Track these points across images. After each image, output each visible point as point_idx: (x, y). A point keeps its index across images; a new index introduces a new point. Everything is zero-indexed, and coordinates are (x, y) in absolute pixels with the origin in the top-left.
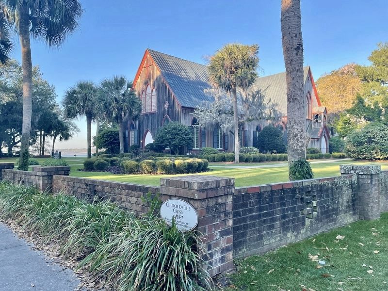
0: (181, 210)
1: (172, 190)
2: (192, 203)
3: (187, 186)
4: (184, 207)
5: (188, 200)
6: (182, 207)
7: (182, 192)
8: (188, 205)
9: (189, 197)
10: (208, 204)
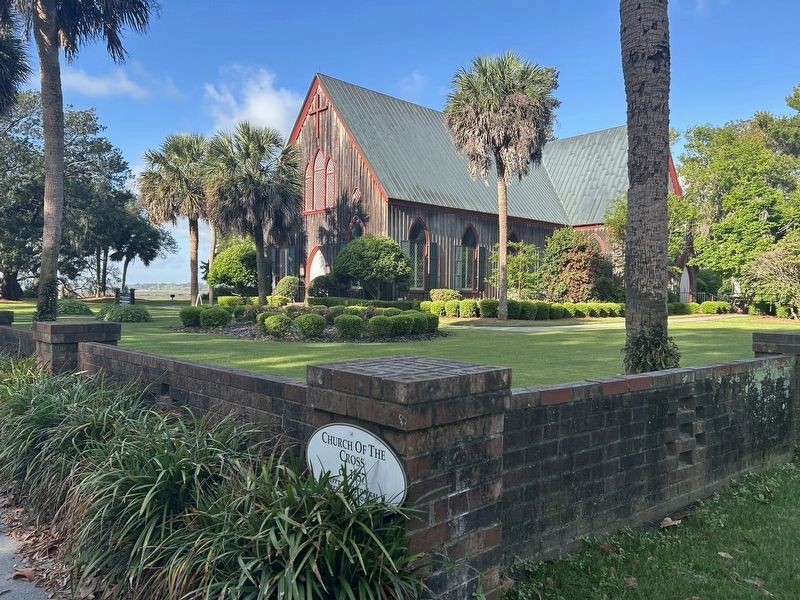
0: (360, 455)
1: (338, 401)
2: (390, 440)
3: (376, 392)
4: (368, 449)
5: (379, 430)
6: (363, 448)
7: (363, 407)
8: (380, 446)
9: (382, 422)
10: (435, 443)
